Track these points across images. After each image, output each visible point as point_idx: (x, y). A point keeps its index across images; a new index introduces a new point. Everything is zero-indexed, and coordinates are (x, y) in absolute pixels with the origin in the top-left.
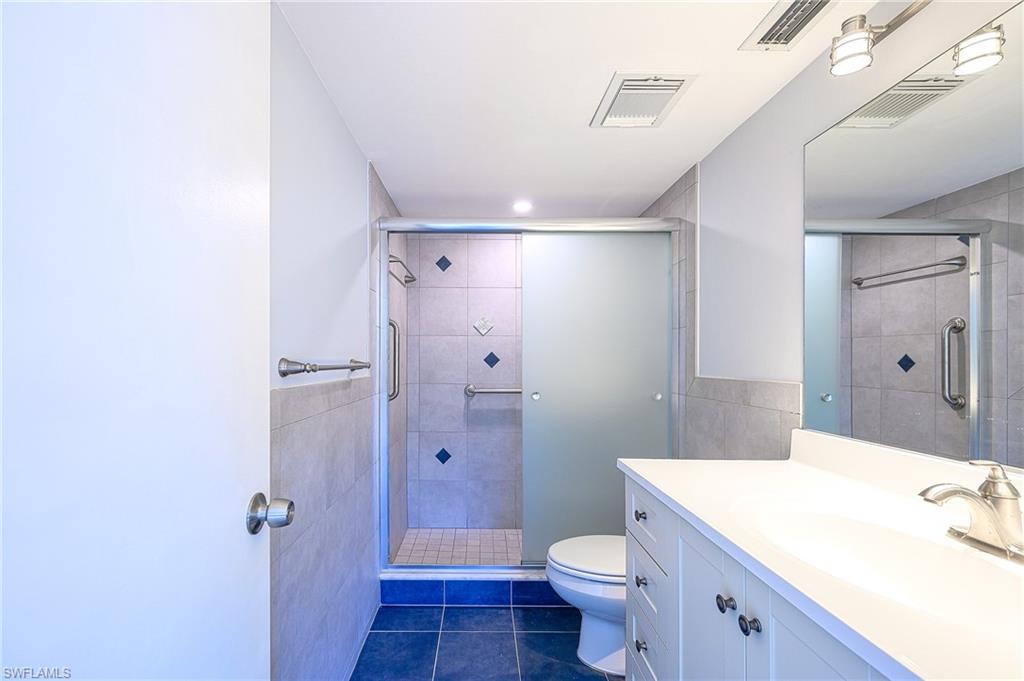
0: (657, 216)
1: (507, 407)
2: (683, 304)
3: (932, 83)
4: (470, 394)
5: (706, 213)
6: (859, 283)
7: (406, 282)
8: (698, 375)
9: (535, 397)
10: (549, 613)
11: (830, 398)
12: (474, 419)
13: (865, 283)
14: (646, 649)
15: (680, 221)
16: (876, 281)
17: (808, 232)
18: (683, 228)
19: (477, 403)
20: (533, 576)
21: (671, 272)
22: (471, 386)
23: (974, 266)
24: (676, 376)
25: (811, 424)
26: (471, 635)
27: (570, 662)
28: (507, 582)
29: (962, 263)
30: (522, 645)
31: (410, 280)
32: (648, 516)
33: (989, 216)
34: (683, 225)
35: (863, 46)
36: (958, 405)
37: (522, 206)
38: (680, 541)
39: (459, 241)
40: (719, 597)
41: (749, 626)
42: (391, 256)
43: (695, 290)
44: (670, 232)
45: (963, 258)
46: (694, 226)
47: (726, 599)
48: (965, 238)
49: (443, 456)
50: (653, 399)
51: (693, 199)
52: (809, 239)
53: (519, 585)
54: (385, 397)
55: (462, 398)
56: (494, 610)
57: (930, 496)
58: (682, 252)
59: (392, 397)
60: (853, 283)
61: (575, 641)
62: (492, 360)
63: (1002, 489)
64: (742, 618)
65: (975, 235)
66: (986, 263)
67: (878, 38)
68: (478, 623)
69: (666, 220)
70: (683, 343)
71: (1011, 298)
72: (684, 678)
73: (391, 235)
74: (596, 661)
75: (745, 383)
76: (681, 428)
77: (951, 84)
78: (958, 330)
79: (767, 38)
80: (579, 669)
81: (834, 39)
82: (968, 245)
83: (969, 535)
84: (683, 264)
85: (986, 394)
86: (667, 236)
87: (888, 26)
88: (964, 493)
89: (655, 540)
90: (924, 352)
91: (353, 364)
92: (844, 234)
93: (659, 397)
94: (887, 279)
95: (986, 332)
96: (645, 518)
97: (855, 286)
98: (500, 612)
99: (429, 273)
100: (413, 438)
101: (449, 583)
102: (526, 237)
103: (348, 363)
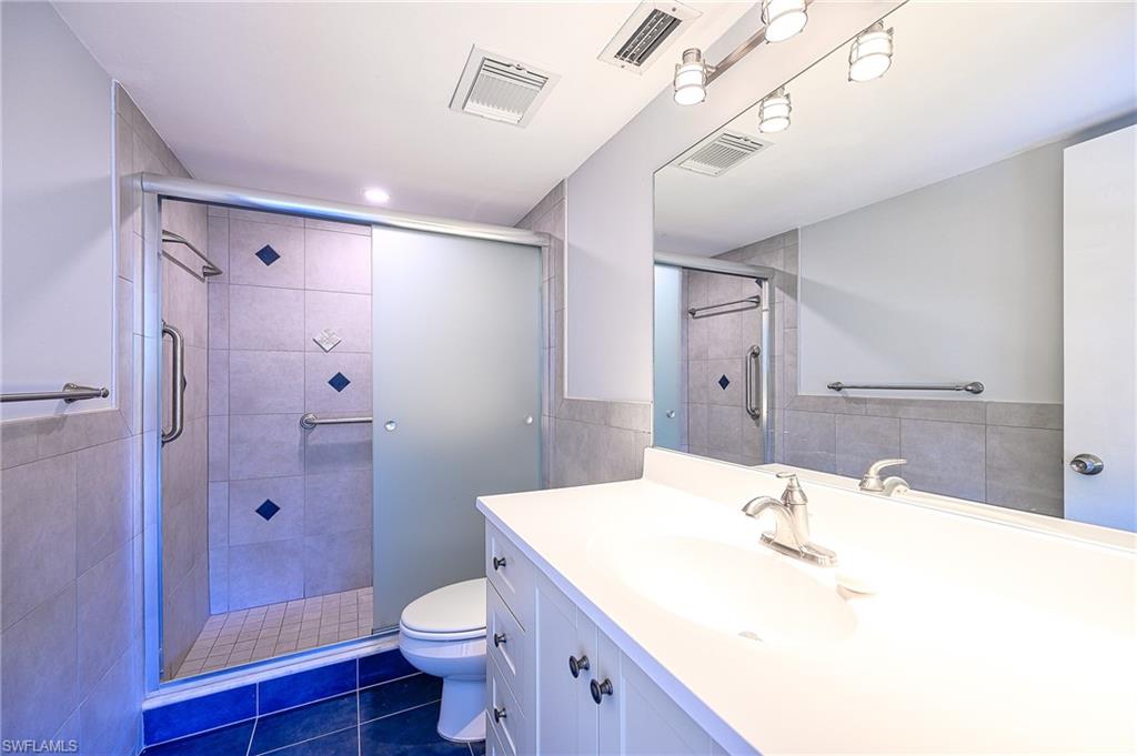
0: (529, 229)
1: (361, 440)
2: (553, 321)
3: (742, 141)
4: (307, 425)
5: (574, 231)
6: (693, 313)
7: (205, 274)
8: (566, 396)
9: (388, 426)
10: (406, 686)
11: (673, 415)
12: (313, 458)
13: (698, 314)
14: (505, 716)
15: (550, 236)
16: (704, 313)
17: (657, 263)
18: (552, 244)
19: (318, 438)
20: (386, 645)
21: (541, 290)
22: (311, 416)
23: (765, 304)
24: (546, 399)
25: (659, 442)
26: (294, 749)
27: (427, 743)
28: (352, 662)
29: (757, 301)
30: (368, 739)
31: (211, 272)
32: (507, 562)
33: (773, 266)
34: (553, 240)
35: (698, 78)
36: (756, 417)
37: (377, 195)
38: (537, 591)
39: (290, 229)
40: (572, 659)
41: (600, 691)
42: (164, 232)
43: (563, 309)
44: (540, 247)
45: (758, 297)
46: (562, 243)
47: (578, 659)
48: (760, 281)
49: (268, 510)
50: (525, 422)
51: (561, 216)
52: (658, 269)
53: (368, 662)
54: (152, 440)
55: (295, 433)
56: (332, 703)
57: (750, 511)
58: (552, 270)
59: (167, 438)
60: (690, 313)
61: (434, 713)
62: (339, 382)
63: (797, 497)
64: (593, 684)
65: (766, 279)
66: (772, 303)
67: (709, 78)
68: (306, 729)
69: (538, 234)
70: (552, 363)
71: (787, 331)
72: (541, 752)
73: (163, 201)
74: (458, 732)
75: (605, 404)
76: (551, 452)
77: (754, 147)
78: (756, 355)
79: (622, 53)
80: (438, 748)
81: (677, 65)
82: (761, 286)
83: (776, 540)
84: (553, 280)
85: (771, 407)
86: (538, 250)
87: (717, 68)
88: (772, 504)
89: (513, 590)
90: (735, 373)
91: (68, 392)
92: (684, 268)
93: (530, 420)
94: (714, 311)
95: (772, 357)
96: (504, 565)
97: (690, 315)
98: (342, 702)
99: (246, 266)
100: (219, 492)
101: (263, 685)
102: (377, 231)
103: (59, 390)
